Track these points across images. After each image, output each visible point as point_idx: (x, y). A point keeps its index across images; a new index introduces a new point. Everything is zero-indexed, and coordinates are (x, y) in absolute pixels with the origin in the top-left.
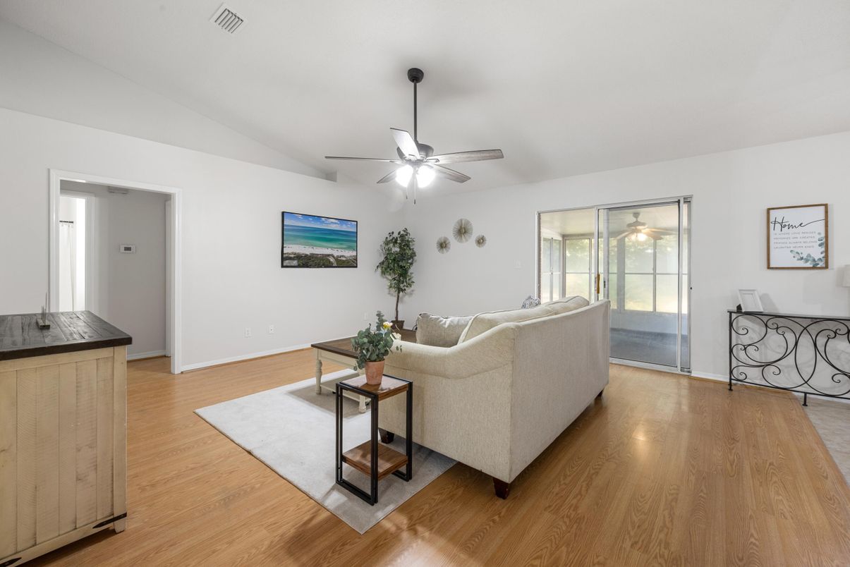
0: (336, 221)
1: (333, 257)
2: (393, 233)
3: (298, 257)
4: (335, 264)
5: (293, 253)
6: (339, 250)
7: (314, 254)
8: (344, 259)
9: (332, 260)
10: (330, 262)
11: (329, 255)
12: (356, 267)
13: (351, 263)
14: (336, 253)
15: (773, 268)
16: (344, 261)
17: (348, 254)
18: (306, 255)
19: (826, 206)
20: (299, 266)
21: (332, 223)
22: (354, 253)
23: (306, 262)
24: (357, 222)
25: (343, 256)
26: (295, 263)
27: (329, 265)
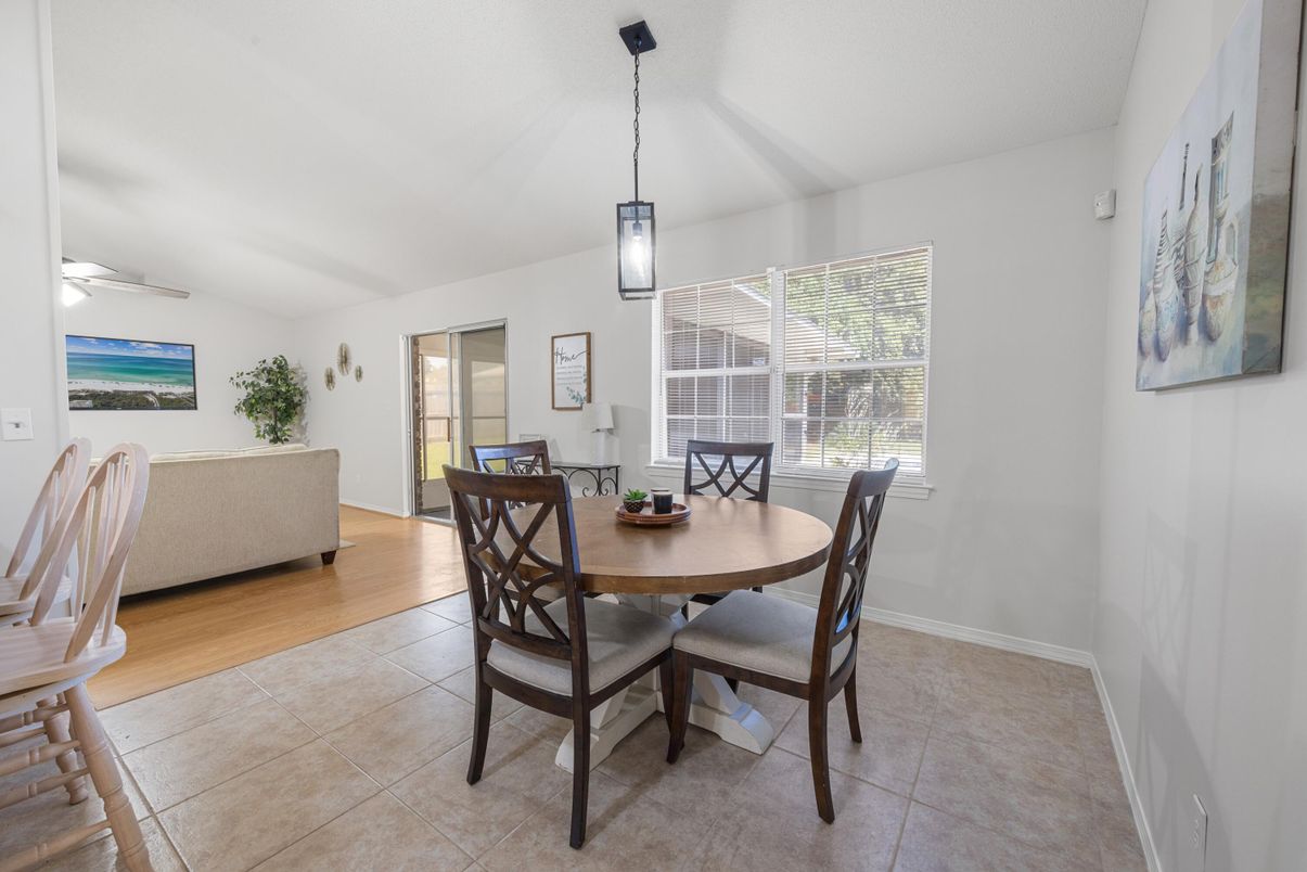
0: (157, 346)
1: (154, 394)
2: (264, 362)
3: (93, 395)
4: (157, 404)
5: (83, 391)
6: (164, 386)
7: (119, 391)
8: (172, 397)
9: (151, 398)
10: (148, 401)
11: (146, 393)
12: (196, 408)
13: (188, 403)
14: (158, 390)
15: (559, 409)
16: (172, 401)
17: (180, 390)
18: (107, 393)
19: (589, 335)
20: (95, 408)
21: (149, 348)
22: (191, 389)
23: (105, 402)
24: (193, 346)
25: (170, 394)
26: (89, 403)
27: (147, 406)
